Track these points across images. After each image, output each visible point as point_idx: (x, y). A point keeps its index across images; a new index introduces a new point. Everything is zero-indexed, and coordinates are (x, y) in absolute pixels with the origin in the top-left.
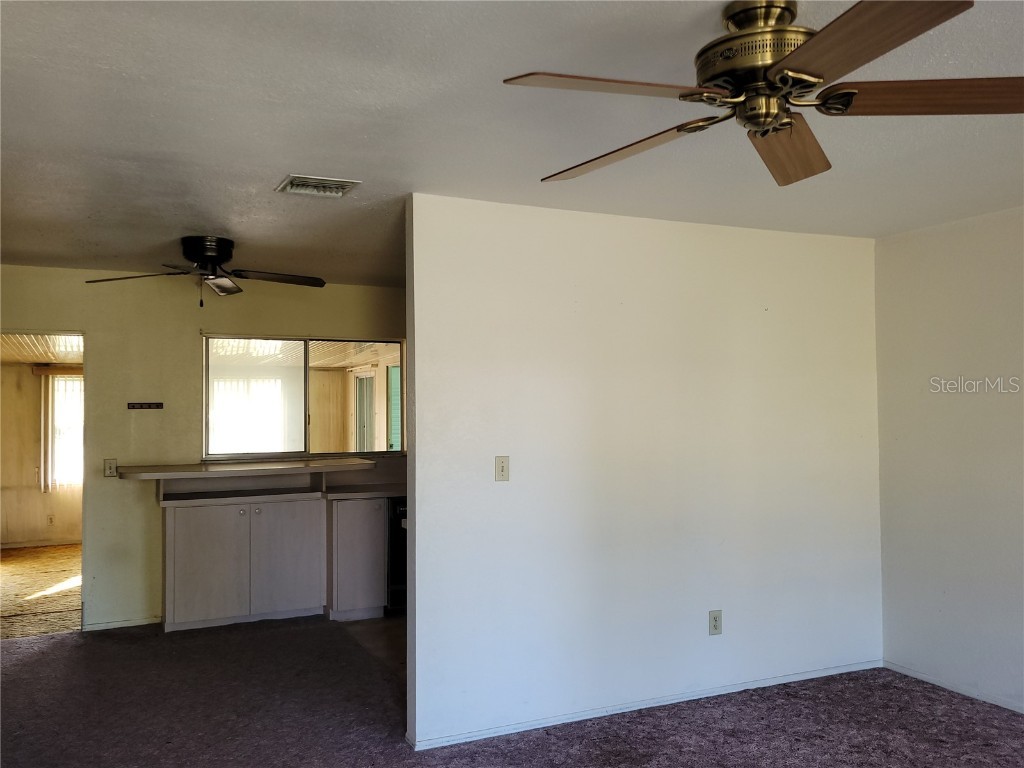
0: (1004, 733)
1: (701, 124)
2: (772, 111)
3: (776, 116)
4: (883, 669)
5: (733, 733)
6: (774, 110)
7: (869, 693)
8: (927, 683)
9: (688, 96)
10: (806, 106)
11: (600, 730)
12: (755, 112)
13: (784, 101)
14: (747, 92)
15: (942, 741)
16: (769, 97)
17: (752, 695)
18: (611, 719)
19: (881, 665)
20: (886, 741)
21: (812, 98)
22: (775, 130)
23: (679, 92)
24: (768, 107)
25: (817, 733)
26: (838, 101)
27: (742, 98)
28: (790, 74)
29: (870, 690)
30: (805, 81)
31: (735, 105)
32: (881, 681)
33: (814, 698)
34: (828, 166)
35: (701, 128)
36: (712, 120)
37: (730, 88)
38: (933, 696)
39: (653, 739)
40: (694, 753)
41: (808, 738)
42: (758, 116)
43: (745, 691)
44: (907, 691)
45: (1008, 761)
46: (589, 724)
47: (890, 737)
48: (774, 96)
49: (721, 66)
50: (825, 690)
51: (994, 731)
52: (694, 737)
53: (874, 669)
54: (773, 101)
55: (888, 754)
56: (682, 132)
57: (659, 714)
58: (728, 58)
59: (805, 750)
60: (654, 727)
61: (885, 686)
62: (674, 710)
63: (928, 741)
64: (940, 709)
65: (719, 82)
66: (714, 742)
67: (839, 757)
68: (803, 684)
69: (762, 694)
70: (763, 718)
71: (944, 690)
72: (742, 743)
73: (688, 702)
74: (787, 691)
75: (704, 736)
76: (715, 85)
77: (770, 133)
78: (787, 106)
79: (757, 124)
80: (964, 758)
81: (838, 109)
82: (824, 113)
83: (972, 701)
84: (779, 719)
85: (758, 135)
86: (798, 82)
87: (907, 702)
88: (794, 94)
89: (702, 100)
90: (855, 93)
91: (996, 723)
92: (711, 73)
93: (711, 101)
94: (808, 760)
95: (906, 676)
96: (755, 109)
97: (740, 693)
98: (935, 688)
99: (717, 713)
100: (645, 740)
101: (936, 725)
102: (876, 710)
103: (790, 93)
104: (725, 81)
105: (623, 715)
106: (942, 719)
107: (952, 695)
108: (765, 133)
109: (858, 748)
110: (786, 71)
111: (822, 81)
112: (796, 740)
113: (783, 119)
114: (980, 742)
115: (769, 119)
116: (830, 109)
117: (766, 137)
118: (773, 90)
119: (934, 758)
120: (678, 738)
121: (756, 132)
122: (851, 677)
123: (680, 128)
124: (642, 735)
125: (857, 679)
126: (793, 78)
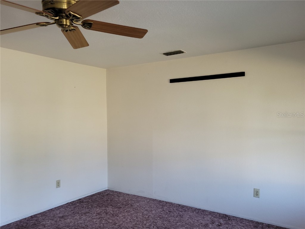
0: (135, 202)
1: (45, 24)
2: (67, 24)
3: (69, 26)
4: (107, 190)
5: (62, 217)
6: (68, 24)
7: (103, 197)
8: (118, 192)
9: (38, 13)
10: (78, 24)
11: (16, 226)
12: (62, 23)
13: (71, 22)
14: (59, 16)
15: (121, 207)
16: (66, 19)
17: (69, 204)
18: (21, 221)
19: (107, 189)
20: (106, 210)
21: (80, 23)
22: (70, 30)
23: (35, 11)
24: (66, 22)
25: (88, 212)
26: (88, 25)
27: (57, 18)
28: (72, 13)
29: (104, 196)
30: (76, 16)
31: (56, 20)
32: (106, 193)
33: (88, 202)
34: (88, 45)
35: (45, 25)
36: (48, 23)
37: (54, 14)
38: (119, 195)
39: (35, 224)
40: (49, 226)
41: (85, 214)
42: (63, 25)
43: (67, 203)
44: (113, 195)
45: (136, 209)
46: (12, 224)
47: (108, 209)
48: (68, 19)
49: (50, 6)
50: (91, 199)
51: (133, 202)
52: (49, 221)
53: (105, 190)
54: (68, 21)
55: (107, 213)
56: (38, 26)
57: (38, 216)
58: (52, 4)
59: (84, 217)
60: (36, 221)
61: (107, 195)
62: (43, 214)
63: (117, 208)
64: (121, 198)
65: (49, 11)
66: (56, 221)
67: (93, 217)
68: (85, 198)
69: (73, 203)
70: (72, 211)
71: (122, 193)
72: (65, 219)
73: (48, 210)
74: (80, 201)
75: (53, 220)
76: (48, 12)
77: (68, 31)
78: (73, 23)
79: (63, 27)
80: (125, 211)
81: (88, 27)
82: (83, 27)
83: (128, 195)
84: (77, 210)
85: (65, 31)
86: (74, 16)
87: (113, 198)
88: (75, 20)
89: (43, 16)
90: (92, 24)
91: (134, 200)
92: (47, 7)
93: (47, 16)
94: (84, 220)
95: (113, 191)
96: (62, 22)
97: (66, 204)
98: (120, 193)
99: (58, 212)
100: (33, 225)
101: (119, 203)
102: (104, 202)
103: (73, 19)
104: (51, 11)
105: (25, 219)
106: (121, 201)
107: (124, 194)
108: (67, 31)
109: (99, 214)
110: (70, 12)
111: (81, 17)
112: (82, 215)
113: (71, 27)
114: (130, 205)
115: (67, 26)
116: (85, 27)
117: (67, 32)
118: (67, 17)
119: (118, 212)
120: (44, 222)
121: (64, 30)
122: (99, 194)
123: (38, 24)
124: (32, 224)
125: (100, 194)
126: (73, 15)
